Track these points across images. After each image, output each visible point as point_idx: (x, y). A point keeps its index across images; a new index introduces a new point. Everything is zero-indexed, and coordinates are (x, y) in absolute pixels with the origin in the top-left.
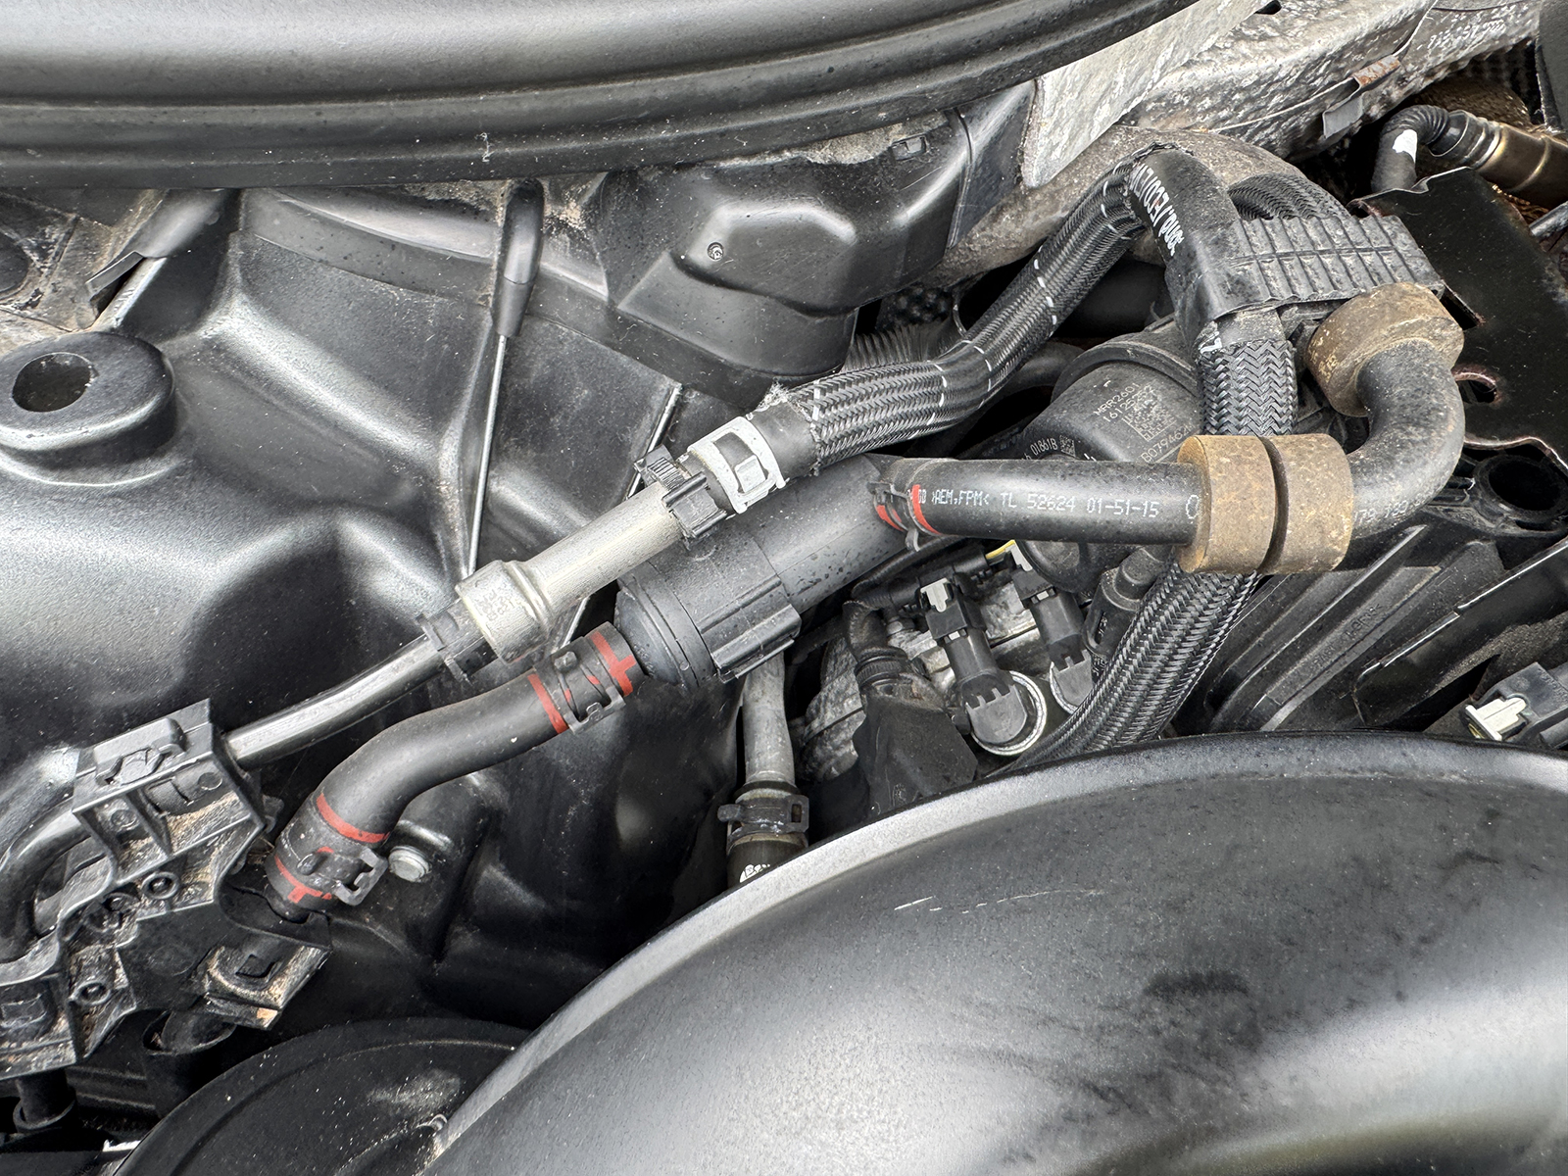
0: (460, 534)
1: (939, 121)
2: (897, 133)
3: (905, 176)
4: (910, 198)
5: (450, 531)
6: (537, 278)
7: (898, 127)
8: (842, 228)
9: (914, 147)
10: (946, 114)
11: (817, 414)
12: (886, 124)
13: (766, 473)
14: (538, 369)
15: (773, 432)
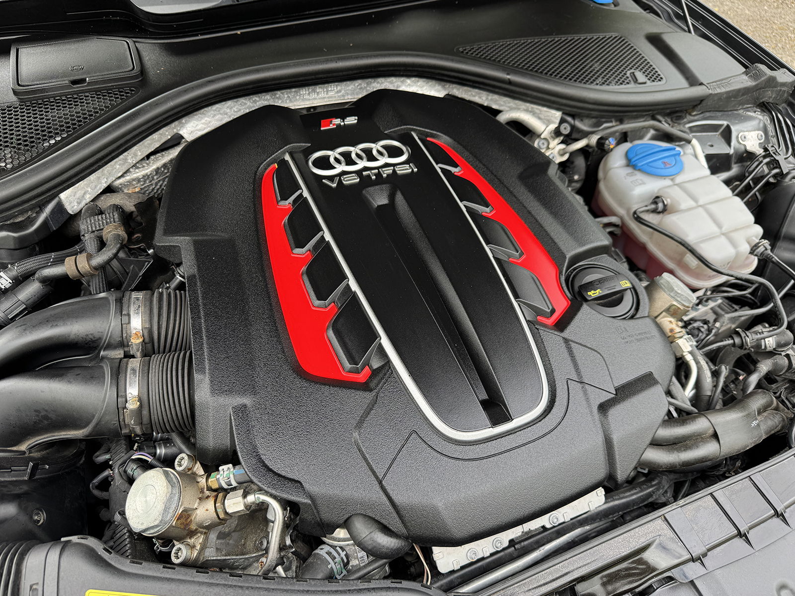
1: (38, 209)
2: (30, 213)
3: (30, 221)
4: (32, 226)
7: (30, 212)
9: (34, 215)
10: (40, 207)
11: (16, 268)
12: (27, 211)
13: (7, 281)
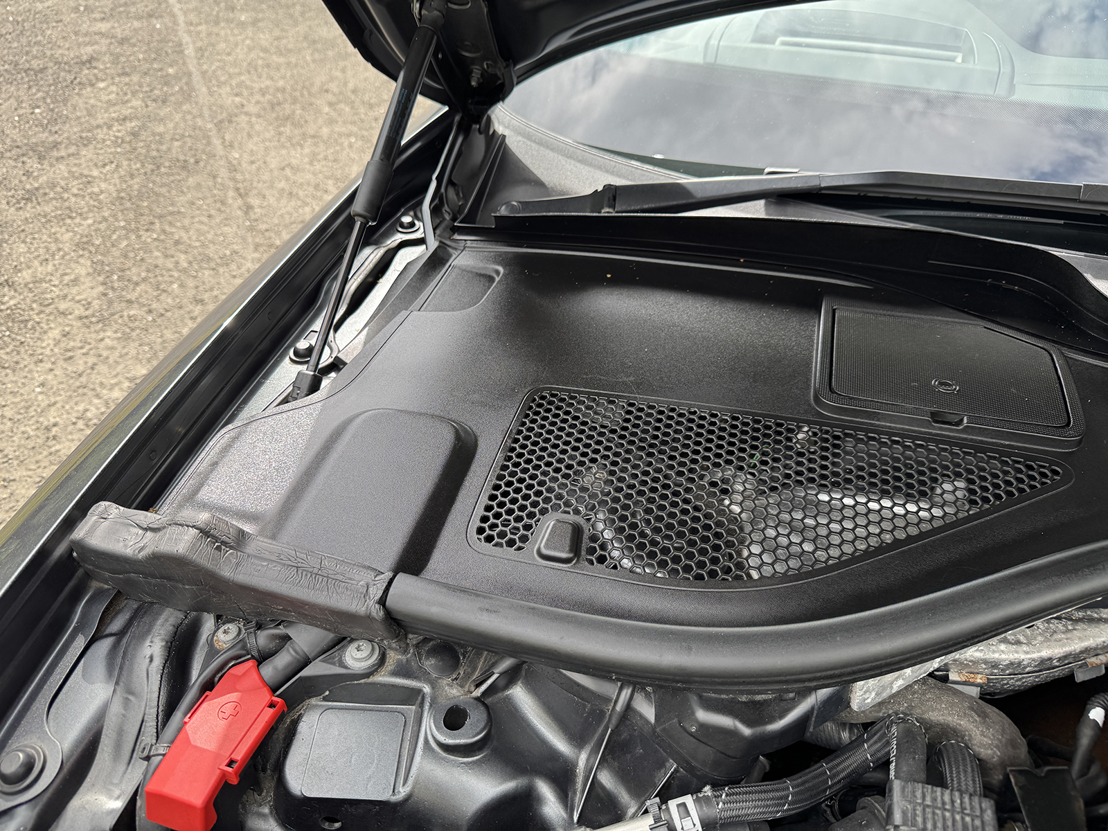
0: (578, 795)
4: (780, 718)
5: (575, 793)
6: (628, 707)
8: (746, 731)
9: (792, 695)
11: (721, 805)
13: (694, 825)
14: (624, 736)
15: (701, 807)
